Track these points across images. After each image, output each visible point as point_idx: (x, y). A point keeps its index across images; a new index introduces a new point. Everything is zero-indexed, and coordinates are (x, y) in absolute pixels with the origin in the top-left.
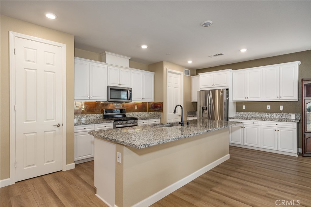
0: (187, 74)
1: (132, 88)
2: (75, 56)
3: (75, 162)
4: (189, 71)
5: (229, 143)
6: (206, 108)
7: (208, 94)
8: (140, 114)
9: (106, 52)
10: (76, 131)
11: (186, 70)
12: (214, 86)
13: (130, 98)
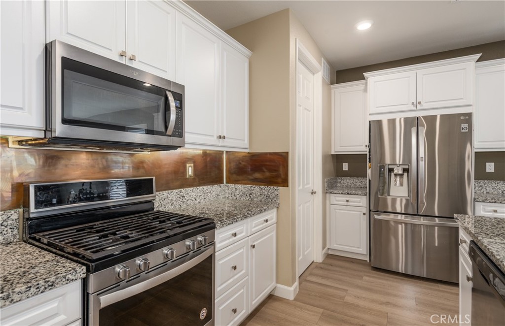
0: (326, 76)
4: (328, 69)
6: (405, 170)
7: (414, 130)
11: (325, 62)
12: (419, 107)
13: (179, 131)
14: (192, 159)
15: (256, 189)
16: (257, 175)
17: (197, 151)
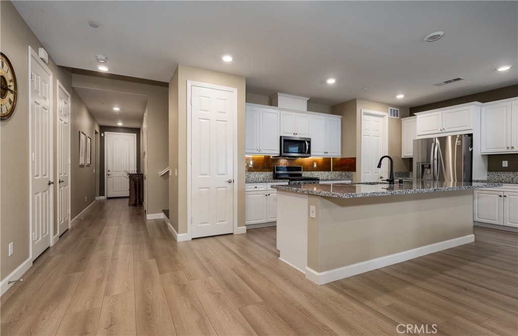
0: (394, 116)
1: (310, 139)
2: (246, 102)
3: (246, 225)
4: (397, 111)
5: (474, 222)
6: (430, 165)
7: (433, 144)
8: (321, 174)
9: (279, 94)
10: (247, 190)
11: (393, 109)
12: (443, 131)
13: (309, 152)
14: (316, 161)
15: (344, 173)
16: (344, 167)
17: (320, 158)
